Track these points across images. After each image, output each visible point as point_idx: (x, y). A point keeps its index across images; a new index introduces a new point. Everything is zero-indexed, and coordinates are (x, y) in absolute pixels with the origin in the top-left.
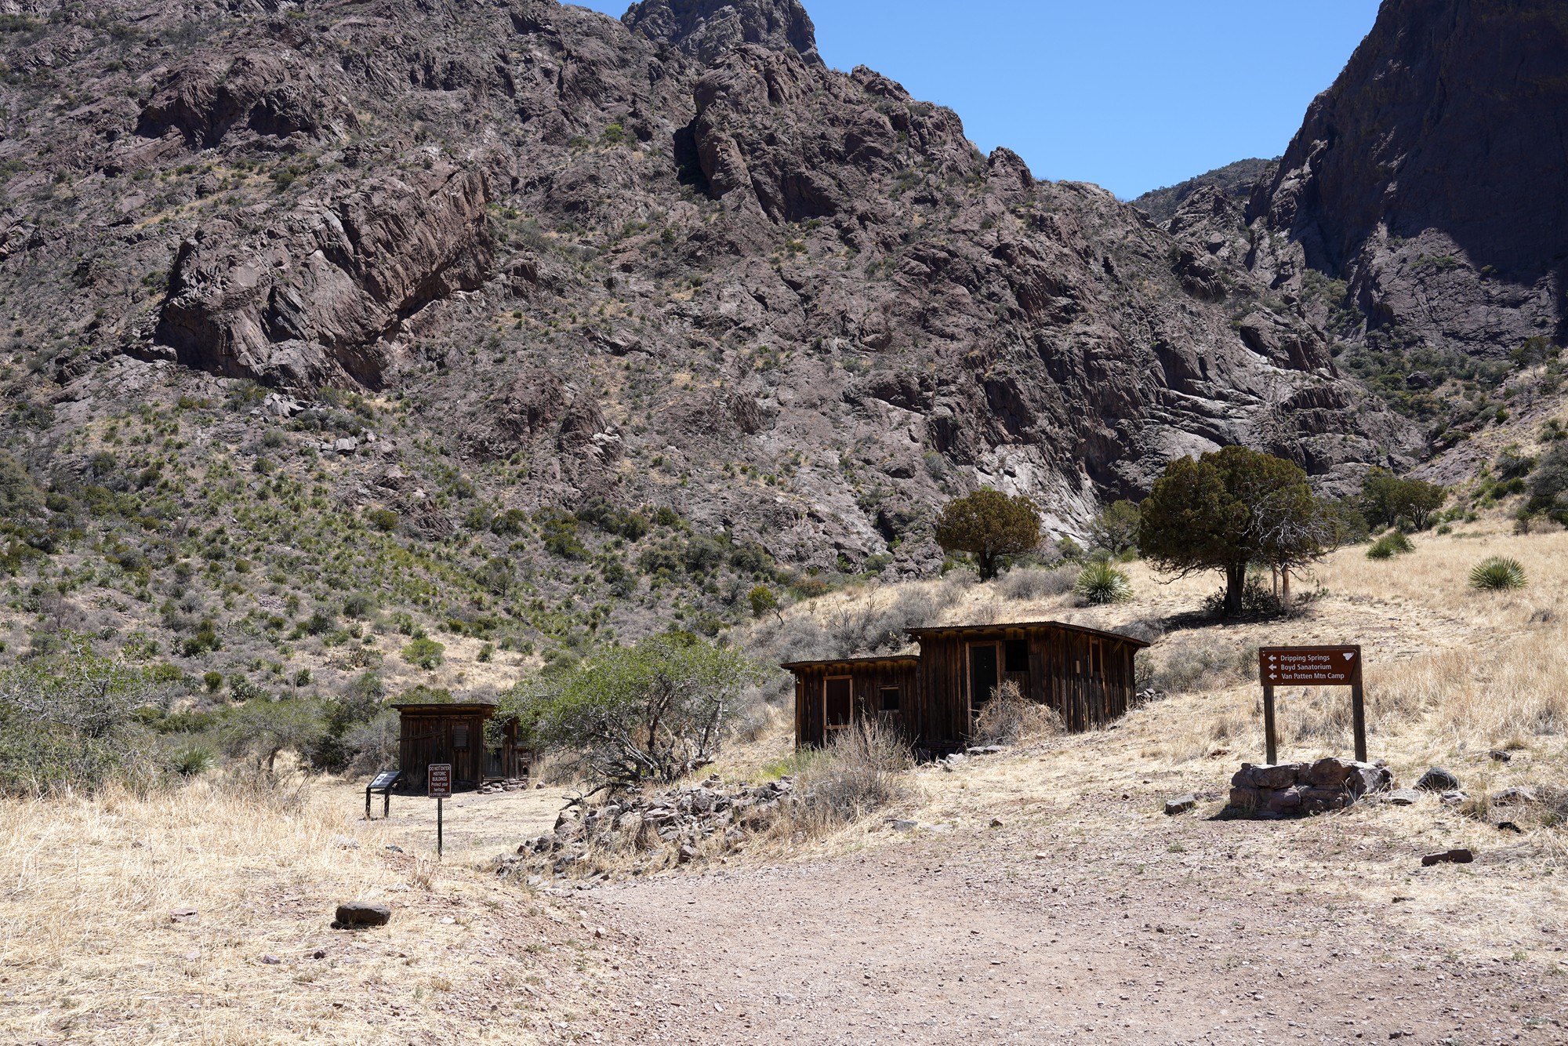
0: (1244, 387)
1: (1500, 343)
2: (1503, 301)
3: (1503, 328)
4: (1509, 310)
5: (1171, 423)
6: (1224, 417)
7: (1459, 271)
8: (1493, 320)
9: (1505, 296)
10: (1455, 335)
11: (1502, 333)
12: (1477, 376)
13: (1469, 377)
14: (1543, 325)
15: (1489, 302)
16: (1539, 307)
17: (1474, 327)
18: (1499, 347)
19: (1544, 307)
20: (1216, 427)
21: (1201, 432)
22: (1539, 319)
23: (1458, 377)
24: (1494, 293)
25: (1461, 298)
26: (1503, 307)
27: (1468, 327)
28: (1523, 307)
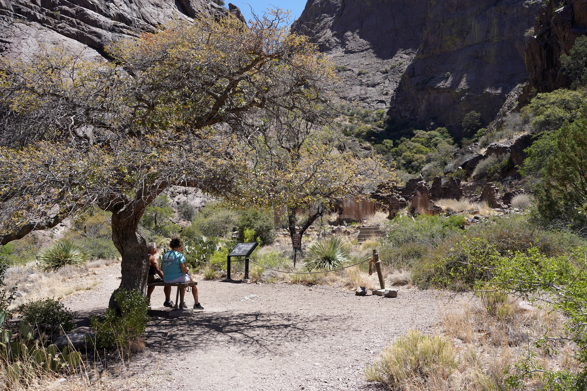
0: (154, 21)
1: (366, 102)
2: (368, 84)
3: (368, 95)
4: (371, 88)
5: (41, 22)
6: (112, 30)
7: (348, 72)
8: (363, 92)
9: (369, 82)
10: (345, 98)
11: (368, 98)
12: (355, 115)
13: (352, 115)
14: (387, 94)
15: (361, 85)
16: (384, 87)
17: (354, 95)
18: (366, 104)
19: (387, 87)
20: (99, 36)
21: (80, 37)
22: (385, 92)
23: (346, 115)
24: (364, 81)
25: (348, 83)
26: (368, 87)
27: (351, 95)
28: (377, 87)
